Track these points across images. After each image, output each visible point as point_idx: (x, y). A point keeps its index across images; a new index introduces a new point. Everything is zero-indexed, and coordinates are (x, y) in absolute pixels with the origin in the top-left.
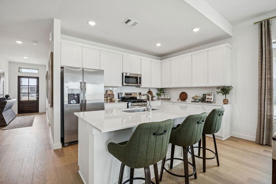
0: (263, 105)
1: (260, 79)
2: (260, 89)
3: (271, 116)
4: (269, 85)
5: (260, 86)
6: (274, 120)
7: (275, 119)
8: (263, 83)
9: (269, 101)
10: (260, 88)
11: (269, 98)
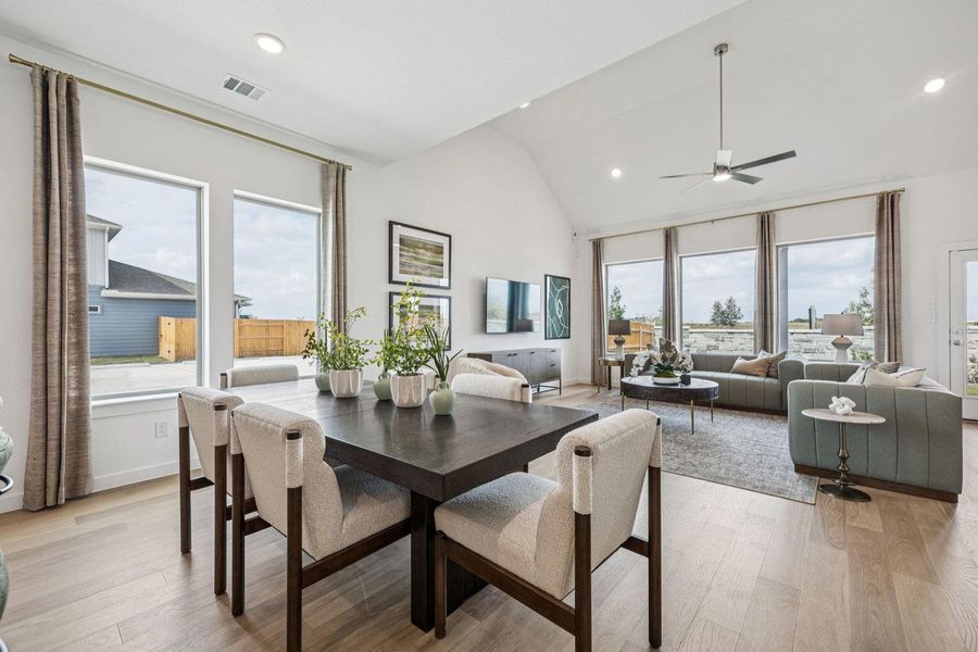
0: (54, 368)
1: (41, 276)
2: (41, 311)
3: (81, 400)
4: (73, 298)
5: (41, 299)
6: (91, 411)
7: (94, 407)
8: (53, 292)
9: (72, 351)
10: (41, 306)
11: (73, 340)
